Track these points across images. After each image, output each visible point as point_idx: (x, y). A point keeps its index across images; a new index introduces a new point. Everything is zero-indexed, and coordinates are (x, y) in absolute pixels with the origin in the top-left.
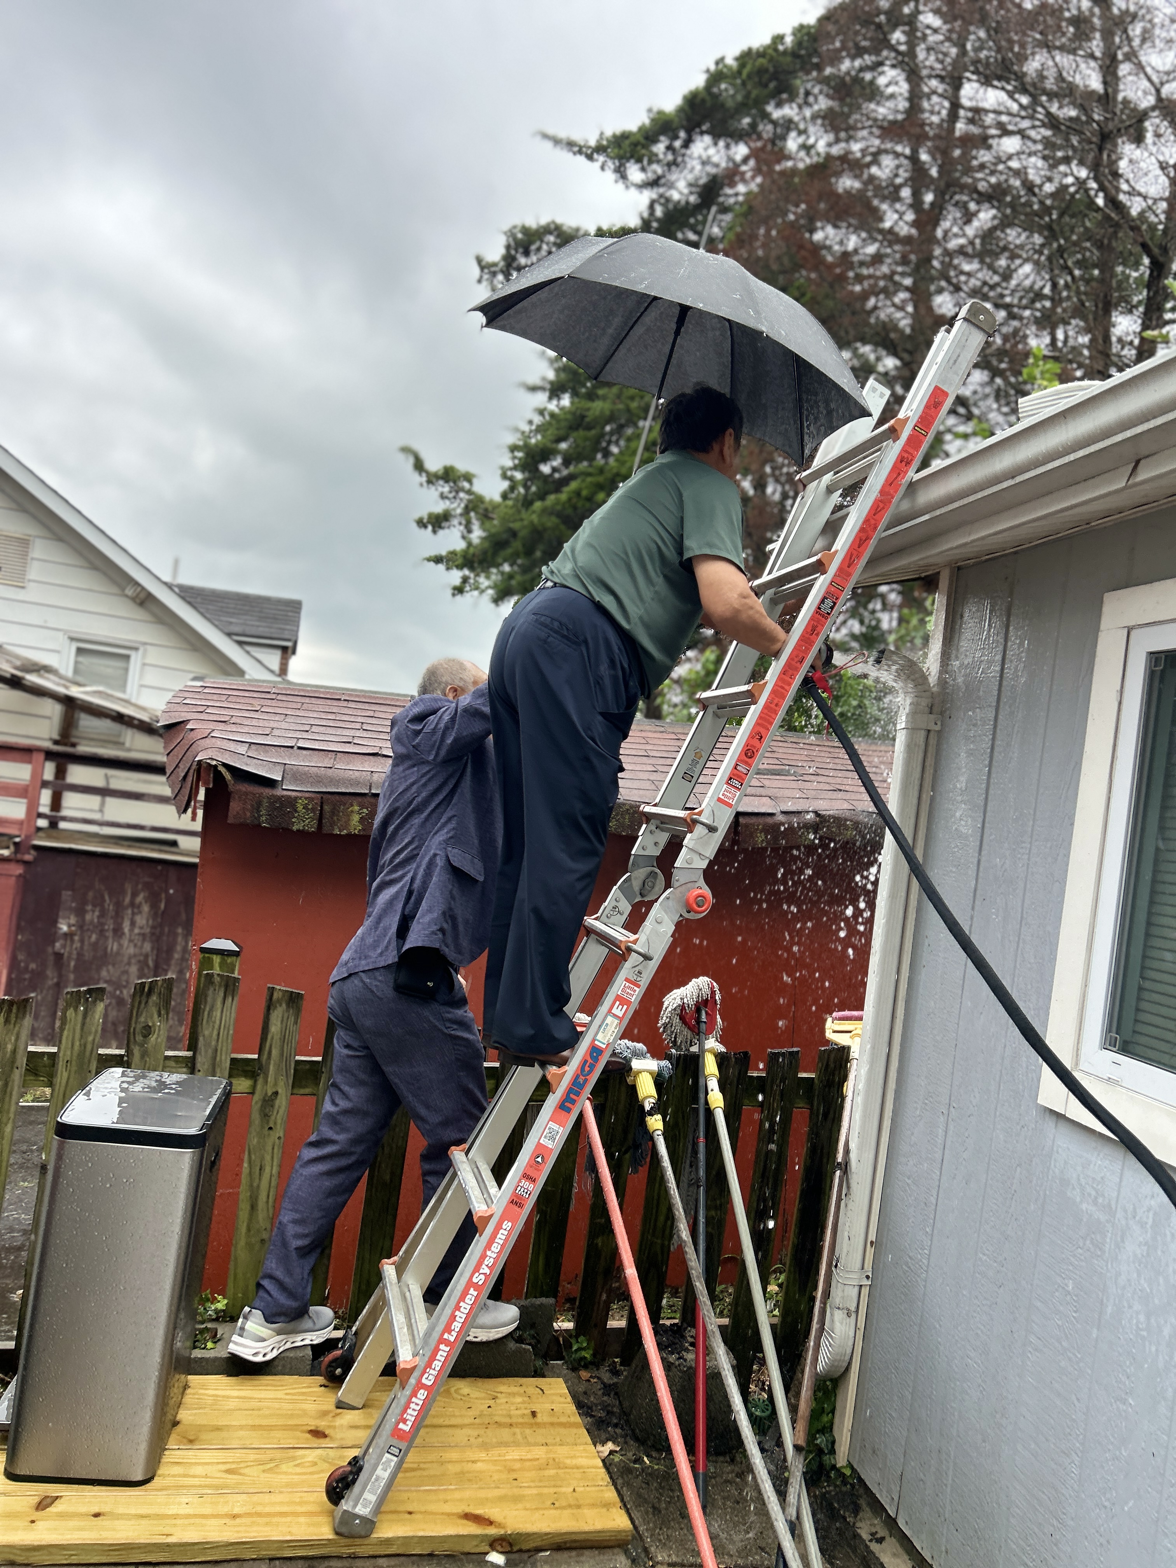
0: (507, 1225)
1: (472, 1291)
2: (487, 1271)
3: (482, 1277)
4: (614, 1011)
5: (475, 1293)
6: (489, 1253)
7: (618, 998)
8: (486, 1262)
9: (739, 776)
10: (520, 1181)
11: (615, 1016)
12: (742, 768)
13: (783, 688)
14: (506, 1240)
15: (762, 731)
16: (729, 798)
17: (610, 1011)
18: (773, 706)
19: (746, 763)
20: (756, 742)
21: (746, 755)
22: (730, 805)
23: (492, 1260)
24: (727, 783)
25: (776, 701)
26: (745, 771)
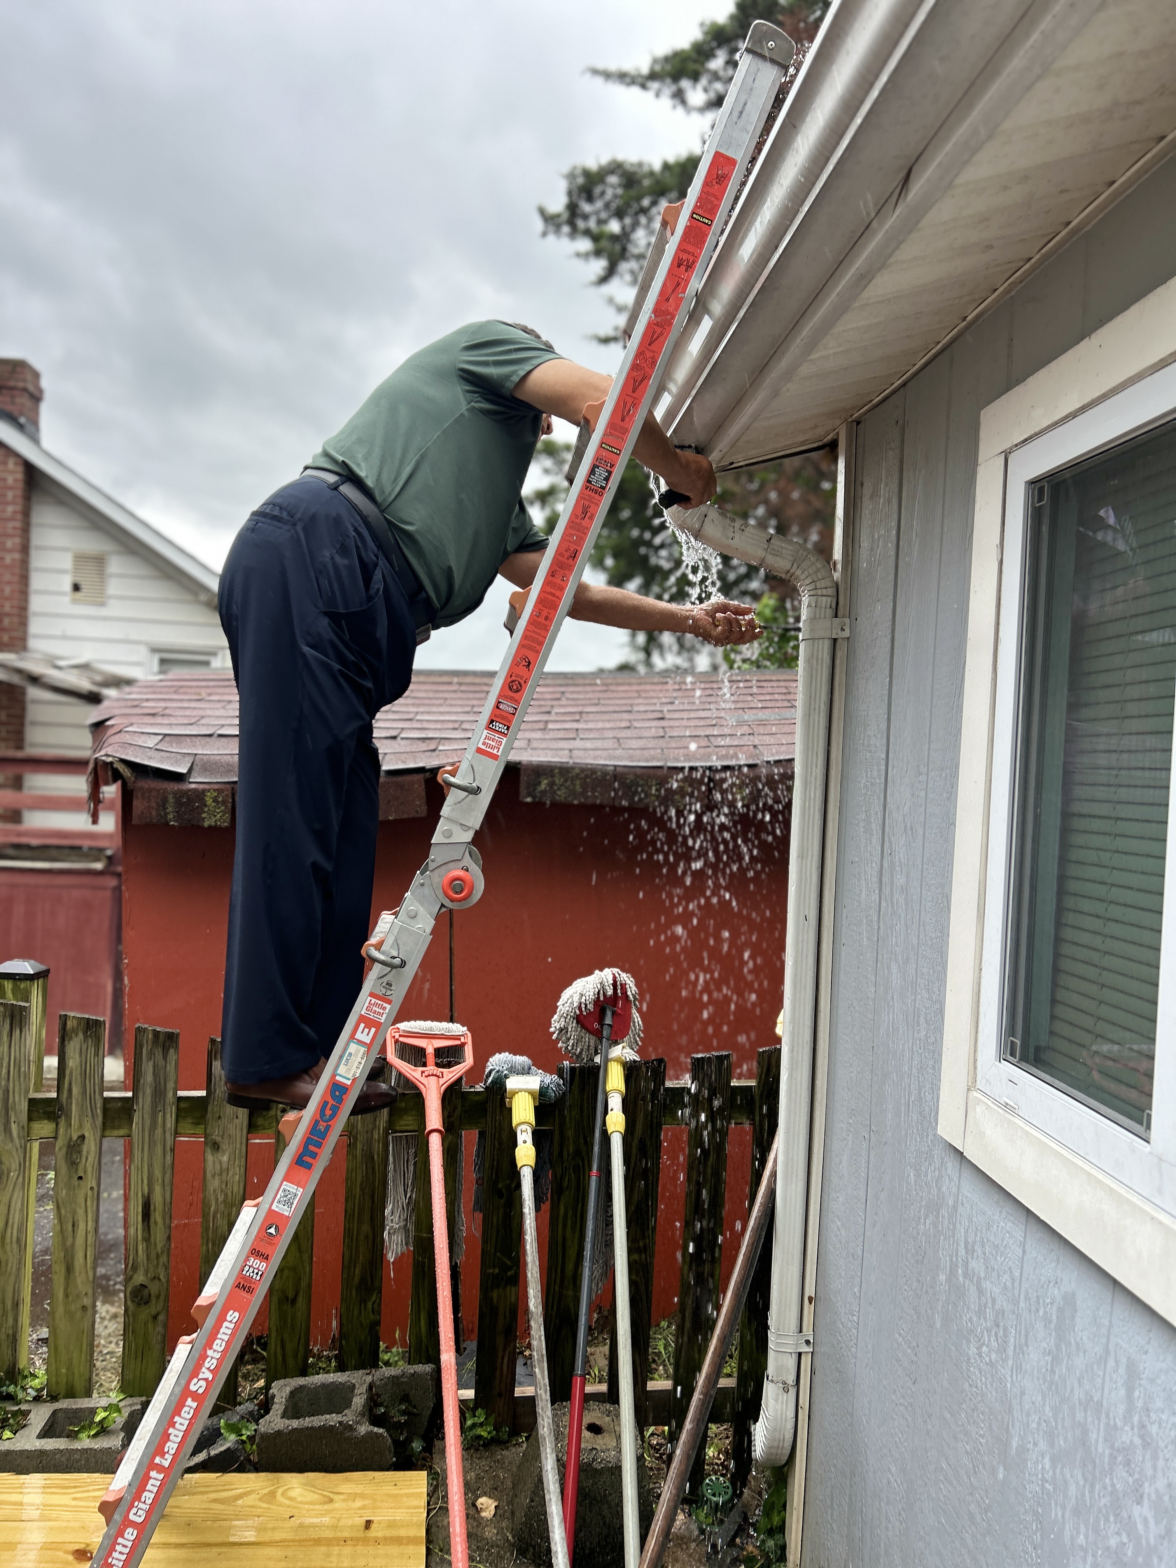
0: (233, 1316)
1: (189, 1402)
2: (210, 1376)
3: (203, 1383)
4: (358, 1036)
5: (195, 1405)
6: (210, 1353)
7: (362, 1019)
8: (207, 1365)
9: (503, 718)
10: (247, 1259)
11: (360, 1042)
12: (506, 707)
13: (554, 595)
14: (233, 1335)
15: (530, 655)
16: (493, 747)
17: (352, 1037)
18: (542, 620)
19: (512, 699)
20: (522, 670)
21: (510, 688)
22: (495, 757)
23: (215, 1362)
24: (488, 728)
25: (545, 614)
26: (511, 710)
